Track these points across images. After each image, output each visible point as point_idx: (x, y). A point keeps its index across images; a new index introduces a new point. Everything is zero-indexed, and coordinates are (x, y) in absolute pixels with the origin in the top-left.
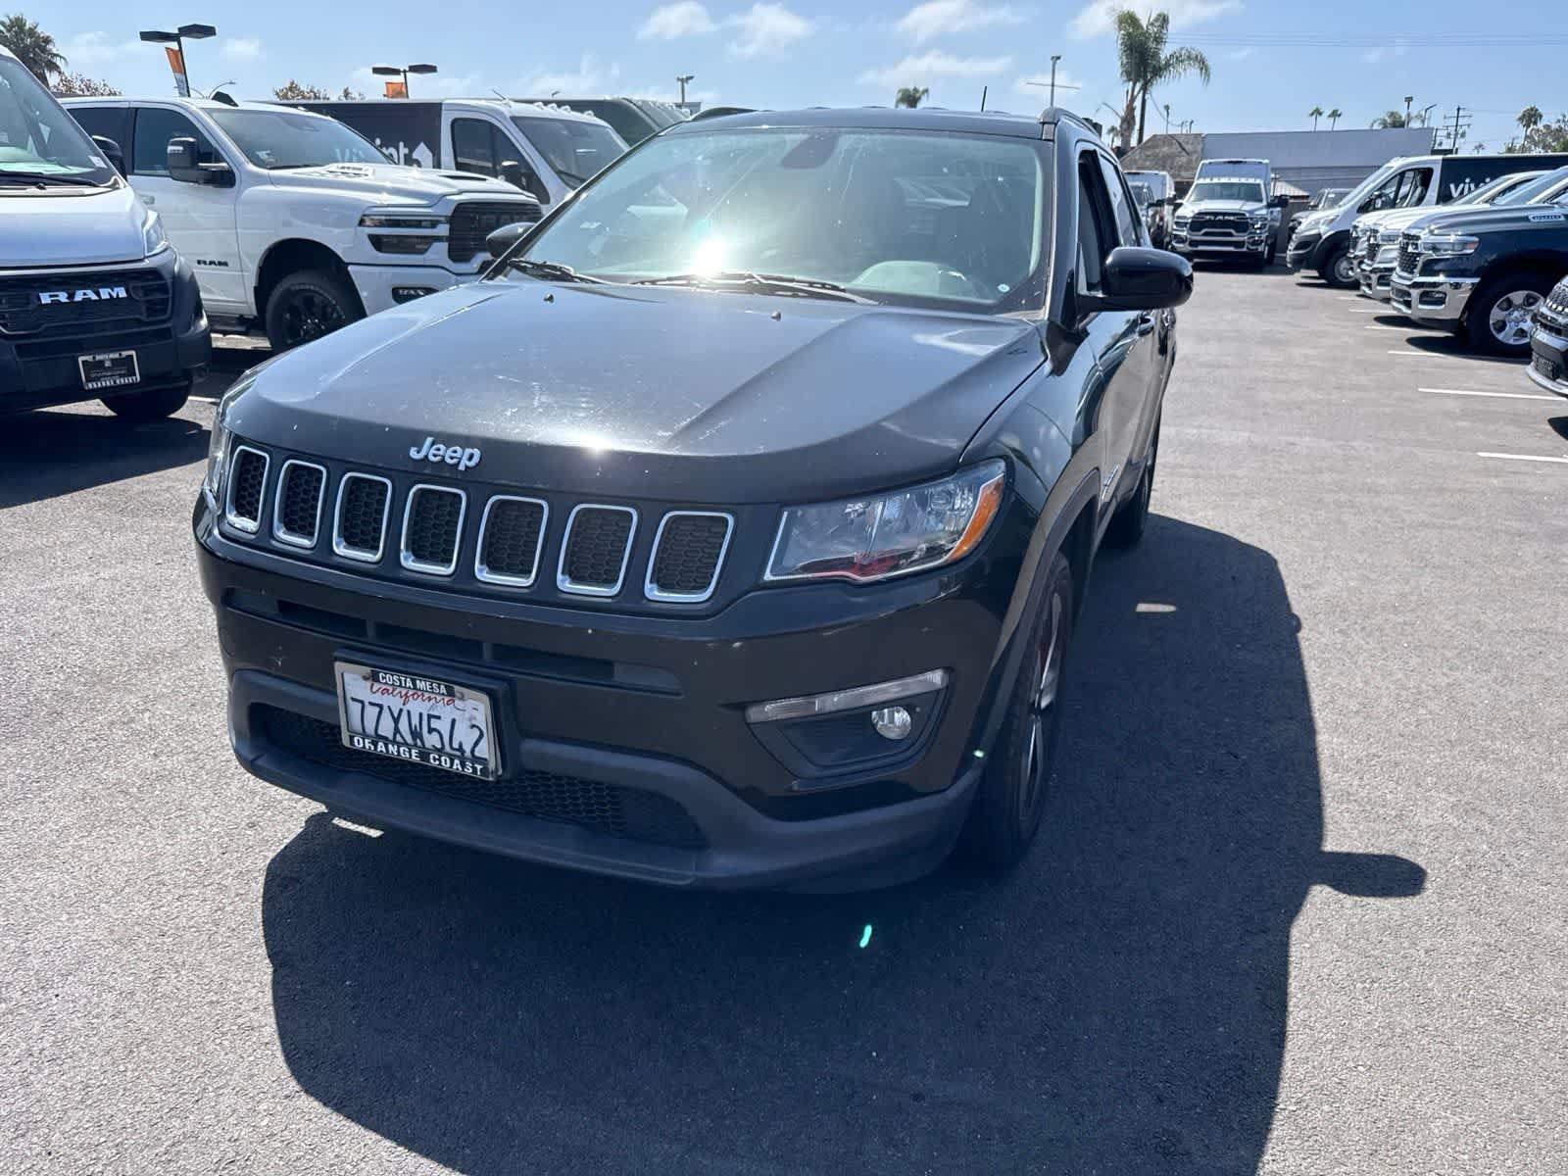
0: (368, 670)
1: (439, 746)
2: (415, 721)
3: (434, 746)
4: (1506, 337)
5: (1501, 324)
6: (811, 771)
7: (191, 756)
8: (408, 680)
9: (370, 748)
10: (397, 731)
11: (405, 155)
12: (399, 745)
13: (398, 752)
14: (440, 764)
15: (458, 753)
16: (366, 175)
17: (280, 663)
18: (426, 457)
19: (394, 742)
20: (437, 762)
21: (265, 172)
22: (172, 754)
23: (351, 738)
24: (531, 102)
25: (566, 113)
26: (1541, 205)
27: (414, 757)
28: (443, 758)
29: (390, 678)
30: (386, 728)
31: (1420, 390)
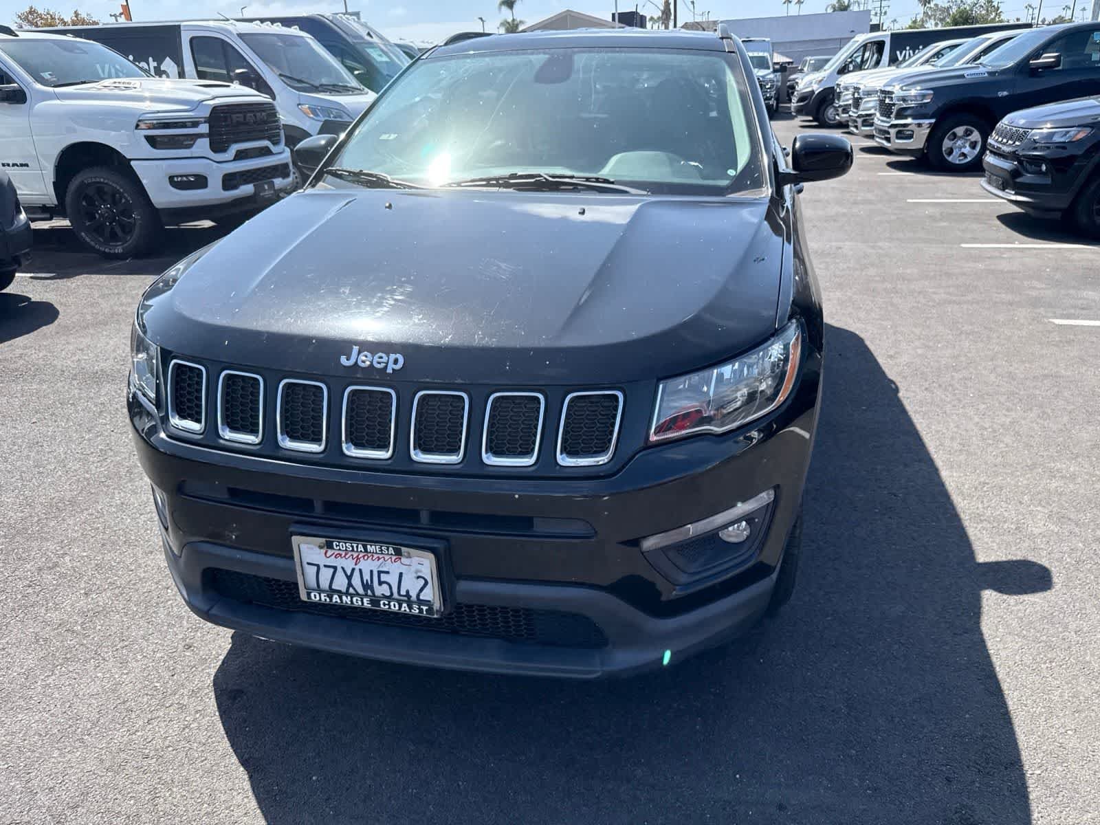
0: (323, 540)
1: (388, 594)
2: (367, 577)
3: (383, 594)
4: (954, 159)
5: (949, 150)
6: (684, 579)
7: (117, 591)
8: (360, 546)
9: (326, 600)
10: (350, 585)
11: (155, 67)
12: (352, 596)
13: (352, 601)
14: (390, 608)
15: (406, 598)
16: (135, 88)
17: (234, 537)
18: (356, 363)
19: (347, 593)
20: (387, 607)
21: (51, 89)
22: (100, 591)
23: (309, 595)
24: (251, 20)
25: (278, 29)
26: (969, 65)
27: (365, 604)
28: (392, 604)
29: (341, 545)
30: (340, 583)
31: (909, 201)
